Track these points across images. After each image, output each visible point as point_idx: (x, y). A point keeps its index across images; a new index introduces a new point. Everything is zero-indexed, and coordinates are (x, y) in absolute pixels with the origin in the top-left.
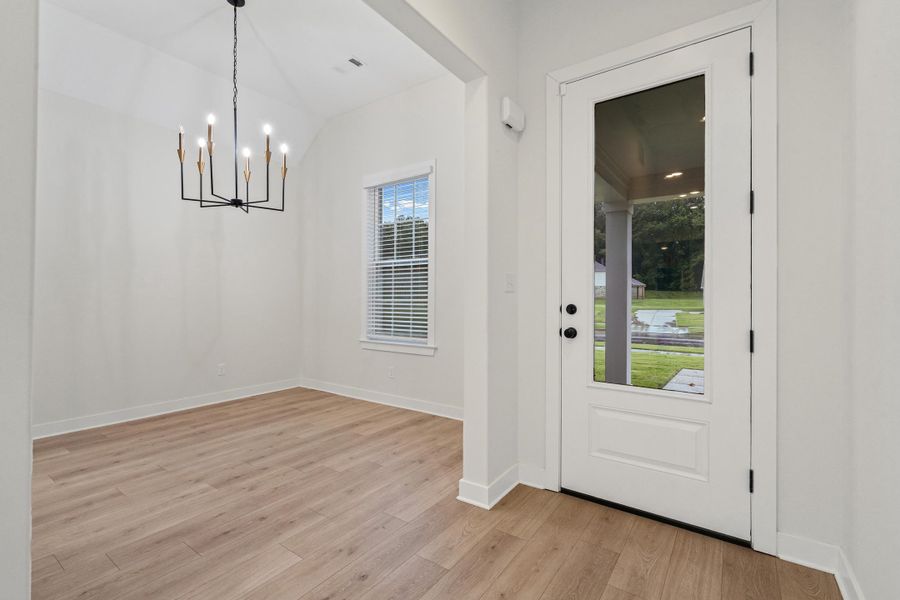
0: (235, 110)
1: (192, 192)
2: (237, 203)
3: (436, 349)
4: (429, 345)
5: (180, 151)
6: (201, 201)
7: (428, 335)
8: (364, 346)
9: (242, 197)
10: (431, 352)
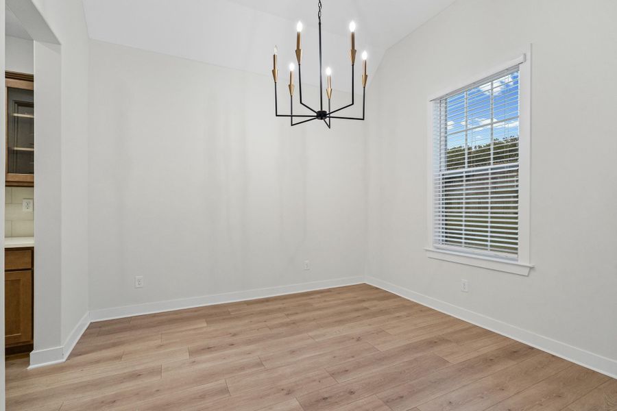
0: (320, 24)
1: (284, 109)
2: (322, 115)
3: (531, 268)
4: (519, 263)
5: (274, 72)
6: (292, 116)
7: (519, 251)
8: (431, 255)
9: (325, 109)
10: (525, 272)
